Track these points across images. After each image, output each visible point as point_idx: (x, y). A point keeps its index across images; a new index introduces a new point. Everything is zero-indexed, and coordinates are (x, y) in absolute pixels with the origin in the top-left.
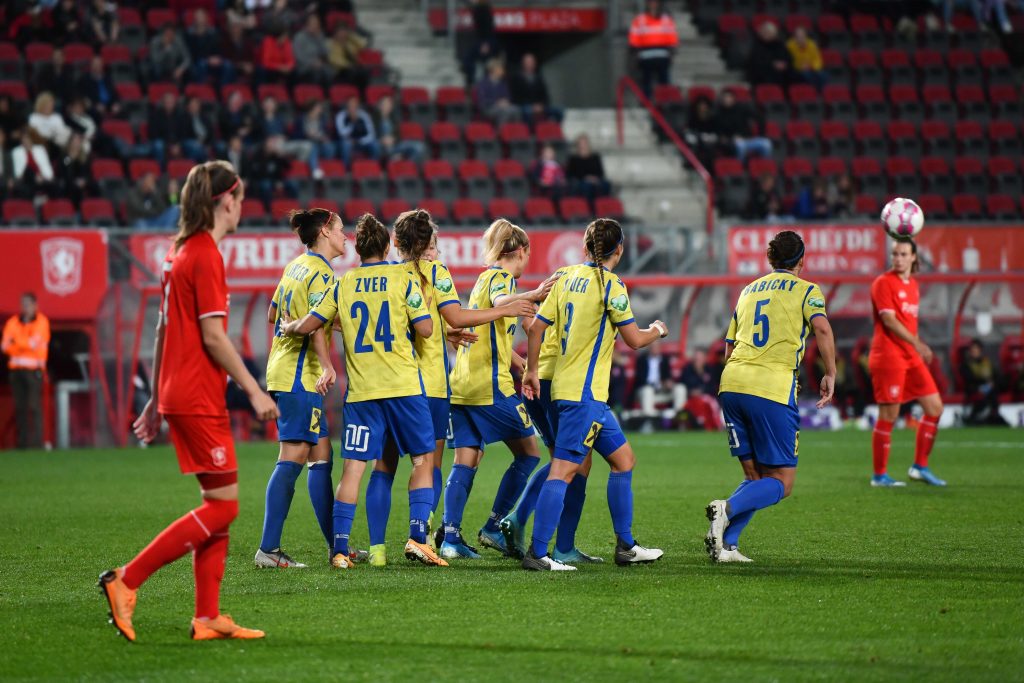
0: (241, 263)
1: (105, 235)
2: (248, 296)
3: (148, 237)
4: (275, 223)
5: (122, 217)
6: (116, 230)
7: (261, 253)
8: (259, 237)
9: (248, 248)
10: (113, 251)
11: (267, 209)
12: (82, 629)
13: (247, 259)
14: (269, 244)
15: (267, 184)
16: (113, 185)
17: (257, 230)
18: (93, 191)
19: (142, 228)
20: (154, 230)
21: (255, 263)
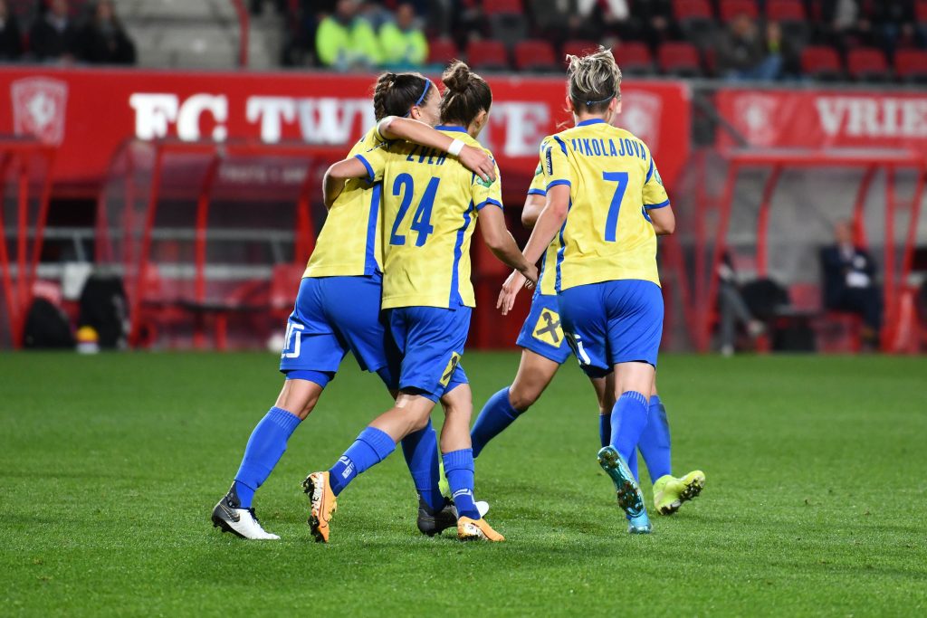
0: (854, 128)
1: (687, 88)
2: (862, 171)
3: (739, 93)
4: (899, 80)
5: (708, 67)
6: (702, 83)
7: (880, 117)
8: (878, 97)
9: (863, 110)
10: (696, 109)
11: (890, 60)
12: (653, 578)
13: (863, 124)
14: (890, 106)
15: (890, 30)
16: (699, 27)
17: (876, 88)
18: (675, 34)
19: (732, 82)
20: (746, 84)
21: (873, 129)
